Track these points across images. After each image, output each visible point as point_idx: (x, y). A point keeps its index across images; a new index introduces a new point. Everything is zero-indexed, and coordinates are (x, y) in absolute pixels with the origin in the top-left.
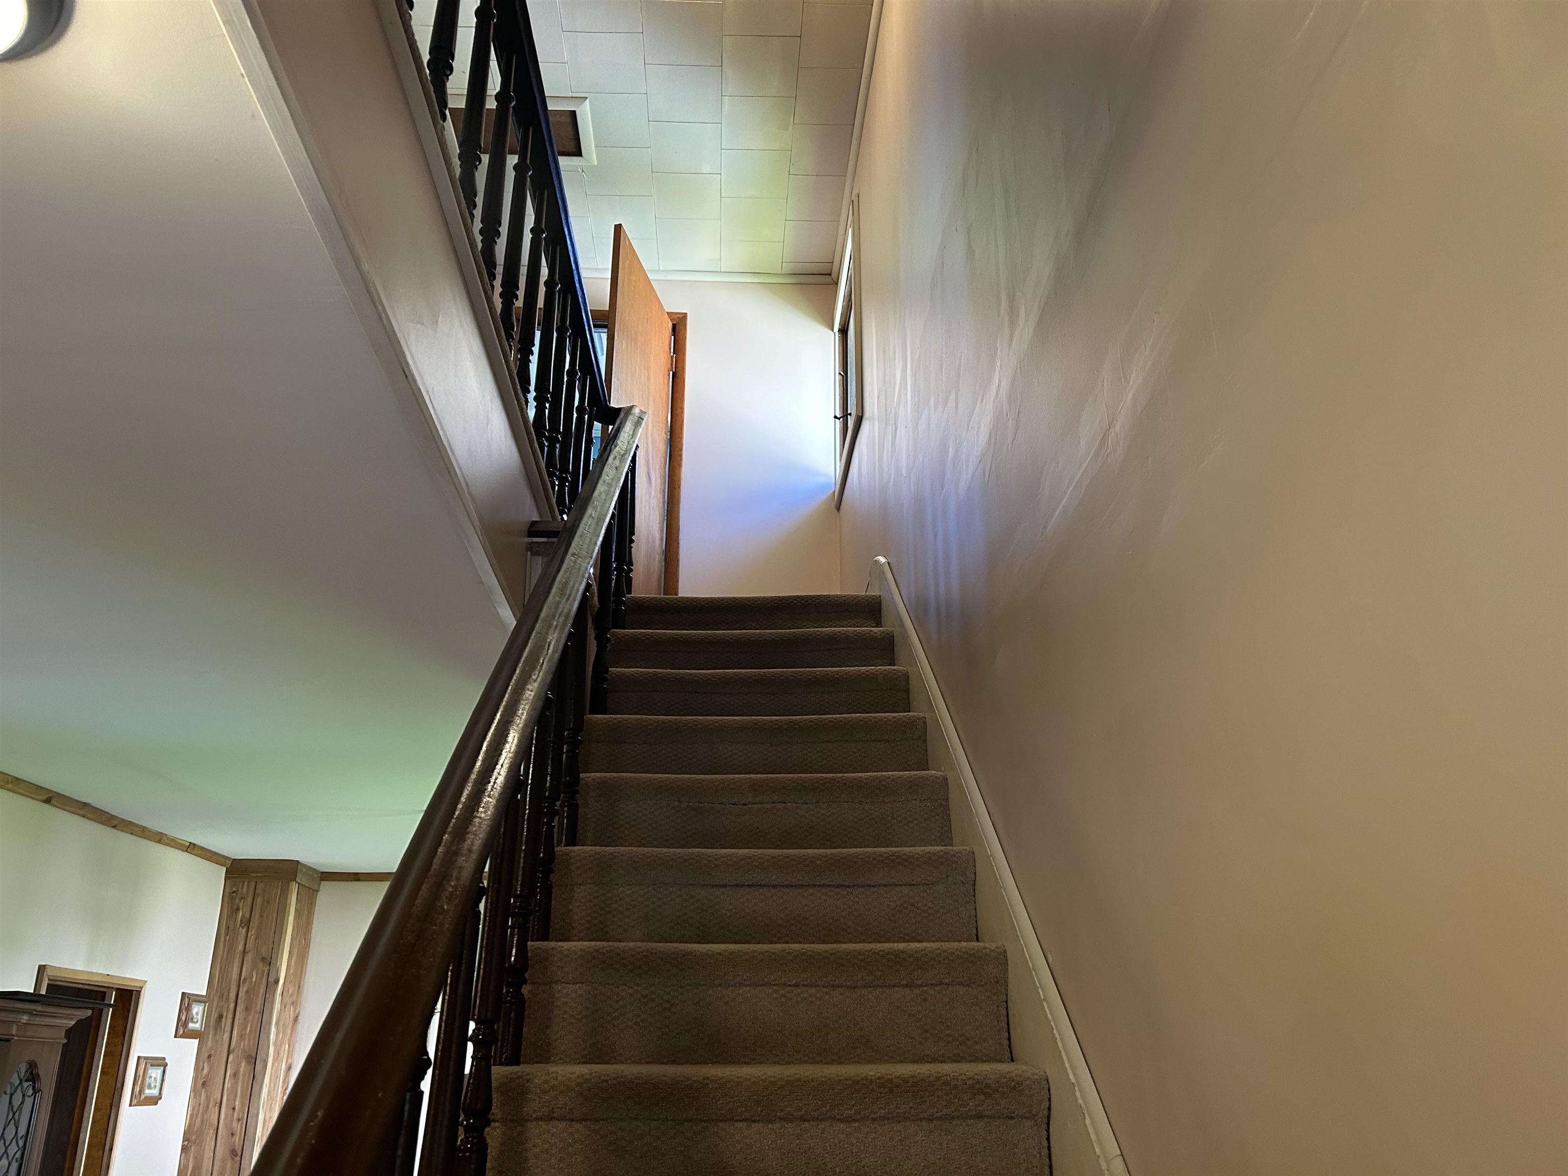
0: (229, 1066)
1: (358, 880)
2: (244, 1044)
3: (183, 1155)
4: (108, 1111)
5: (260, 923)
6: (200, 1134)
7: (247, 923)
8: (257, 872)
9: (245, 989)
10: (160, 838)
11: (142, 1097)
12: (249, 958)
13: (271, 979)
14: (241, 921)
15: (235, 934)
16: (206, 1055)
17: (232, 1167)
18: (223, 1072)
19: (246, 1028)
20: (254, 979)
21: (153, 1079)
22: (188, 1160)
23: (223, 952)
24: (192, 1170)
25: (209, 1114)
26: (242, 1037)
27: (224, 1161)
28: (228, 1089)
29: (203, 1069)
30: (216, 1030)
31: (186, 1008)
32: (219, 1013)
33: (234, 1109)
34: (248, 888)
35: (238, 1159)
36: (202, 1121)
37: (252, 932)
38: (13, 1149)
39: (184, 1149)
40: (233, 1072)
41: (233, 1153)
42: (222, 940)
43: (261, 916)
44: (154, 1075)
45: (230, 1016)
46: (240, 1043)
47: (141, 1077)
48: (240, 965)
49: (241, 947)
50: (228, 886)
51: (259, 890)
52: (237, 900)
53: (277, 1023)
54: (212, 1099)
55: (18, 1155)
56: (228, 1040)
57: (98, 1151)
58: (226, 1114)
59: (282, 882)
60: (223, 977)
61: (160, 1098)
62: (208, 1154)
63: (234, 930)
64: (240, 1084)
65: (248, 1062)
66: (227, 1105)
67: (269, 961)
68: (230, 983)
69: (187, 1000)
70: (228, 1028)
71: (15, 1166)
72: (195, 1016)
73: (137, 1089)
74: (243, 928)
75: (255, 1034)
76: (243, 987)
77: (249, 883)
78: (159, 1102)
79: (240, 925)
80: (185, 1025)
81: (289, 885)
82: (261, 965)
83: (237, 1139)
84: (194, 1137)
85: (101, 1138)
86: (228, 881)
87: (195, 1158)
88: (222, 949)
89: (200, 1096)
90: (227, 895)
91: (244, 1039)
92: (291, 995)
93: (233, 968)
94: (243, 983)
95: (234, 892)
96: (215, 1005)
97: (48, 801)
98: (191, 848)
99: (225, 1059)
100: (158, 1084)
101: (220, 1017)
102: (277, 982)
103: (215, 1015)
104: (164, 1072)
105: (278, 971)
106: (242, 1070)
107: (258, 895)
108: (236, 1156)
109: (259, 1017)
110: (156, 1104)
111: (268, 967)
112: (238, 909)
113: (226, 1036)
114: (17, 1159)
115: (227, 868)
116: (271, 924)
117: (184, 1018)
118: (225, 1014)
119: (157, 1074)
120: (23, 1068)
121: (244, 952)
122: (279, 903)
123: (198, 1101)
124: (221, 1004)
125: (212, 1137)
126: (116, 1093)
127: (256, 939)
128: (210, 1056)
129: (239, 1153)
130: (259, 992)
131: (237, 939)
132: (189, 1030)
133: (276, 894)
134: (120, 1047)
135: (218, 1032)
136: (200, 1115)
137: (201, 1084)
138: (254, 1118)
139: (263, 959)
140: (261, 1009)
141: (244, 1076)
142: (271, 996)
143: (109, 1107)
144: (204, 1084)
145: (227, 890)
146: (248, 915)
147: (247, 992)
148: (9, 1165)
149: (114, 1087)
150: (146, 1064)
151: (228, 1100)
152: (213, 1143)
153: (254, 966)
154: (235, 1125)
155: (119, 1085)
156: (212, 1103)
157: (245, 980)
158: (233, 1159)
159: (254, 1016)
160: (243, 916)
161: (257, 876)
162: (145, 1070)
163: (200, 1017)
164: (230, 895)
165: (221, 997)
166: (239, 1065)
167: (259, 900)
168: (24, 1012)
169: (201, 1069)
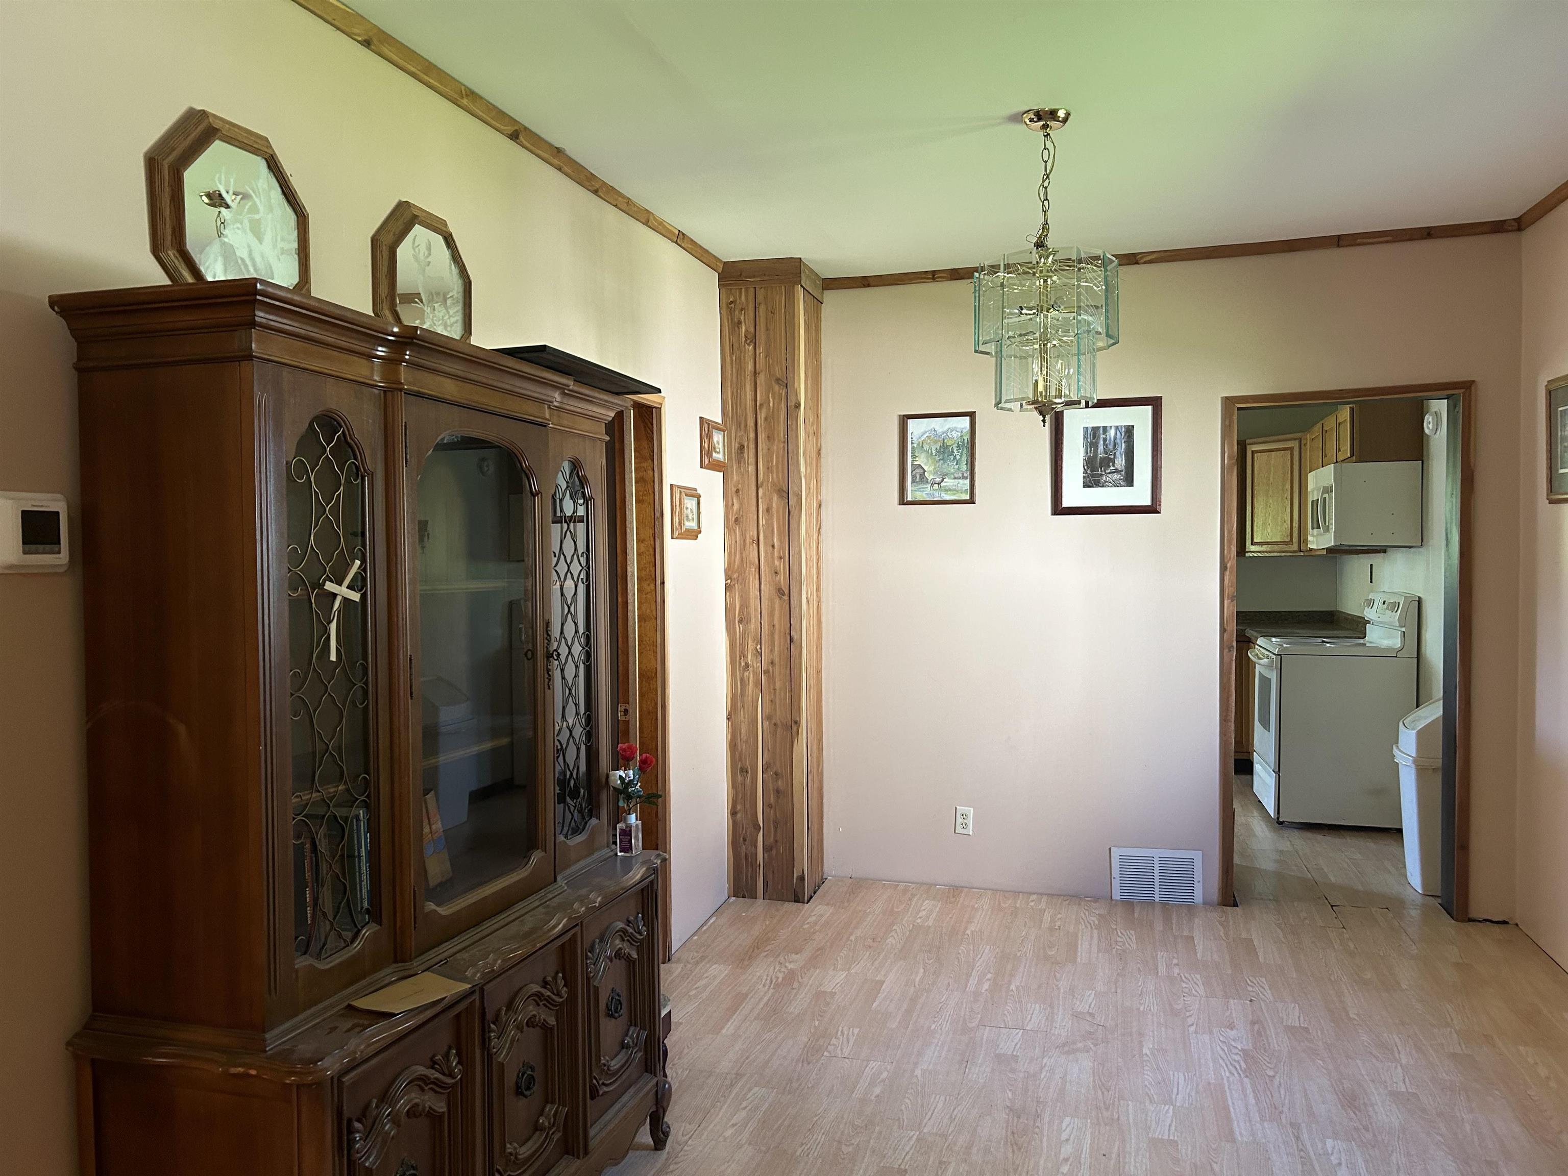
0: (760, 501)
1: (869, 286)
2: (772, 478)
3: (728, 593)
4: (652, 542)
5: (768, 337)
6: (742, 571)
7: (753, 339)
8: (754, 277)
9: (763, 416)
10: (647, 219)
11: (683, 530)
12: (761, 379)
13: (792, 404)
14: (746, 337)
15: (741, 352)
16: (734, 489)
17: (781, 607)
18: (754, 508)
19: (772, 461)
20: (771, 404)
21: (689, 510)
22: (734, 599)
23: (732, 374)
24: (740, 608)
25: (747, 552)
26: (768, 469)
27: (771, 600)
28: (763, 525)
29: (733, 505)
30: (739, 463)
31: (707, 435)
32: (739, 443)
33: (773, 546)
34: (746, 296)
35: (786, 598)
36: (742, 560)
37: (760, 350)
38: (576, 568)
39: (728, 588)
40: (765, 507)
41: (780, 592)
42: (728, 359)
43: (767, 330)
44: (689, 506)
45: (752, 446)
46: (768, 476)
47: (678, 508)
48: (753, 389)
49: (750, 367)
50: (724, 297)
51: (760, 297)
52: (737, 312)
53: (805, 454)
54: (748, 536)
55: (583, 576)
56: (754, 473)
57: (649, 585)
58: (766, 552)
59: (785, 287)
60: (736, 404)
61: (700, 532)
62: (754, 592)
63: (739, 348)
64: (775, 520)
65: (781, 497)
66: (765, 543)
67: (785, 382)
68: (746, 409)
69: (706, 425)
70: (752, 460)
71: (581, 588)
72: (716, 445)
73: (676, 520)
74: (749, 345)
75: (783, 464)
76: (761, 413)
77: (747, 289)
78: (699, 536)
79: (746, 341)
80: (709, 454)
81: (794, 289)
82: (776, 387)
83: (782, 578)
84: (736, 576)
85: (650, 571)
86: (723, 290)
87: (741, 597)
88: (730, 372)
89: (735, 533)
90: (724, 305)
91: (772, 473)
92: (813, 424)
93: (746, 392)
94: (760, 408)
95: (731, 302)
96: (733, 436)
97: (514, 136)
98: (680, 239)
99: (754, 494)
100: (695, 517)
101: (742, 448)
102: (798, 406)
103: (735, 446)
104: (699, 504)
105: (797, 394)
106: (774, 505)
107: (760, 304)
108: (784, 594)
109: (784, 447)
110: (696, 538)
111: (785, 390)
112: (740, 323)
113: (752, 468)
114: (582, 579)
115: (719, 274)
116: (781, 339)
117: (706, 446)
118: (746, 444)
119: (692, 505)
120: (566, 466)
121: (755, 373)
122: (785, 312)
123: (733, 538)
124: (739, 434)
125: (755, 575)
126: (657, 523)
127: (766, 357)
128: (737, 491)
129: (787, 592)
130: (779, 418)
131: (744, 359)
132: (714, 460)
133: (780, 302)
134: (651, 473)
135: (742, 464)
136: (738, 553)
137: (733, 522)
138: (797, 556)
139: (778, 380)
140: (784, 437)
141: (778, 512)
142: (794, 422)
143: (652, 539)
144: (736, 520)
145: (724, 301)
146: (752, 330)
147: (766, 419)
148: (576, 586)
149: (653, 516)
150: (681, 493)
151: (765, 537)
152: (757, 582)
153: (769, 389)
154: (777, 563)
155: (658, 514)
156: (748, 540)
157: (761, 405)
158: (780, 598)
159: (777, 446)
160: (746, 331)
161: (755, 281)
162: (680, 499)
163: (721, 446)
164: (728, 307)
165: (739, 425)
166: (771, 500)
167: (762, 310)
168: (555, 386)
169: (730, 504)
